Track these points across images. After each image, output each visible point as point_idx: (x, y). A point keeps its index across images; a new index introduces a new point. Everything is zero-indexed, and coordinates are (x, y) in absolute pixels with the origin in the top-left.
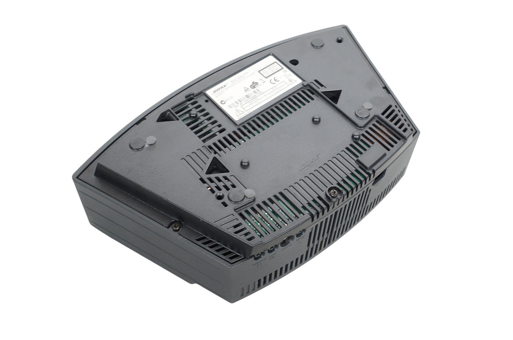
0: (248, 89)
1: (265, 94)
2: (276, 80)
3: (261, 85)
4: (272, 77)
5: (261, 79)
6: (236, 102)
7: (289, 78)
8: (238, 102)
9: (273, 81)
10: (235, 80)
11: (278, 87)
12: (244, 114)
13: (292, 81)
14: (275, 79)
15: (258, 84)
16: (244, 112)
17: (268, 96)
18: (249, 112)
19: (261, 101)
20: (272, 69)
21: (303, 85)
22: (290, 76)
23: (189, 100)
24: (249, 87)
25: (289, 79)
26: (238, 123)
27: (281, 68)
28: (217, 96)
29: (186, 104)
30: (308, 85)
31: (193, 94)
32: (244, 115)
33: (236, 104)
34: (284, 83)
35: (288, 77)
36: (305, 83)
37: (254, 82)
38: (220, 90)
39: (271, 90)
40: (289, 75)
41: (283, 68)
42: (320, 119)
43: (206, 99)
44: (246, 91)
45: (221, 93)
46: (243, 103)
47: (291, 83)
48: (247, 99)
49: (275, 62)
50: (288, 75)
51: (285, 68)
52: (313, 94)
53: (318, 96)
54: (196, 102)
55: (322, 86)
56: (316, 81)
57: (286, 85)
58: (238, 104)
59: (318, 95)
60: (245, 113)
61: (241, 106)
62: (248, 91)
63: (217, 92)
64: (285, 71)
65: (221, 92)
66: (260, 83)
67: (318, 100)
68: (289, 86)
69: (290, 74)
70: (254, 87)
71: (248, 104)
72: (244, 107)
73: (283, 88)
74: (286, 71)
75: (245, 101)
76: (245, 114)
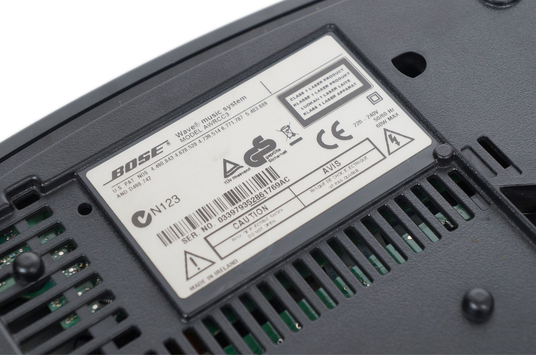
0: (237, 166)
1: (297, 189)
2: (342, 135)
3: (285, 152)
4: (325, 123)
5: (286, 129)
6: (187, 218)
7: (386, 126)
8: (197, 219)
9: (329, 139)
10: (192, 127)
11: (344, 160)
12: (212, 271)
13: (399, 138)
14: (338, 129)
15: (277, 148)
16: (213, 263)
17: (307, 198)
18: (233, 263)
19: (278, 218)
20: (330, 88)
21: (435, 155)
22: (390, 118)
23: (21, 204)
24: (241, 162)
25: (385, 130)
26: (187, 310)
27: (359, 85)
28: (122, 194)
29: (9, 218)
30: (454, 157)
31: (38, 182)
32: (212, 276)
33: (188, 231)
34: (367, 146)
35: (384, 122)
36: (445, 151)
37: (260, 138)
38: (139, 168)
39: (320, 175)
40: (389, 115)
41: (366, 86)
42: (491, 302)
43: (84, 200)
44: (226, 174)
45: (140, 180)
46: (215, 222)
47: (393, 146)
48: (230, 208)
49: (343, 61)
50: (385, 114)
51: (376, 87)
52: (470, 192)
53: (489, 204)
54: (45, 213)
55: (505, 162)
56: (485, 142)
57: (375, 156)
58: (194, 228)
59: (490, 200)
60: (218, 269)
61: (205, 238)
62: (235, 177)
63: (126, 175)
64: (374, 100)
65: (140, 176)
66: (282, 143)
67: (488, 219)
68: (385, 157)
69: (390, 111)
70: (260, 161)
71: (230, 230)
72: (213, 240)
73: (361, 167)
74: (380, 98)
75: (220, 214)
76: (218, 272)
